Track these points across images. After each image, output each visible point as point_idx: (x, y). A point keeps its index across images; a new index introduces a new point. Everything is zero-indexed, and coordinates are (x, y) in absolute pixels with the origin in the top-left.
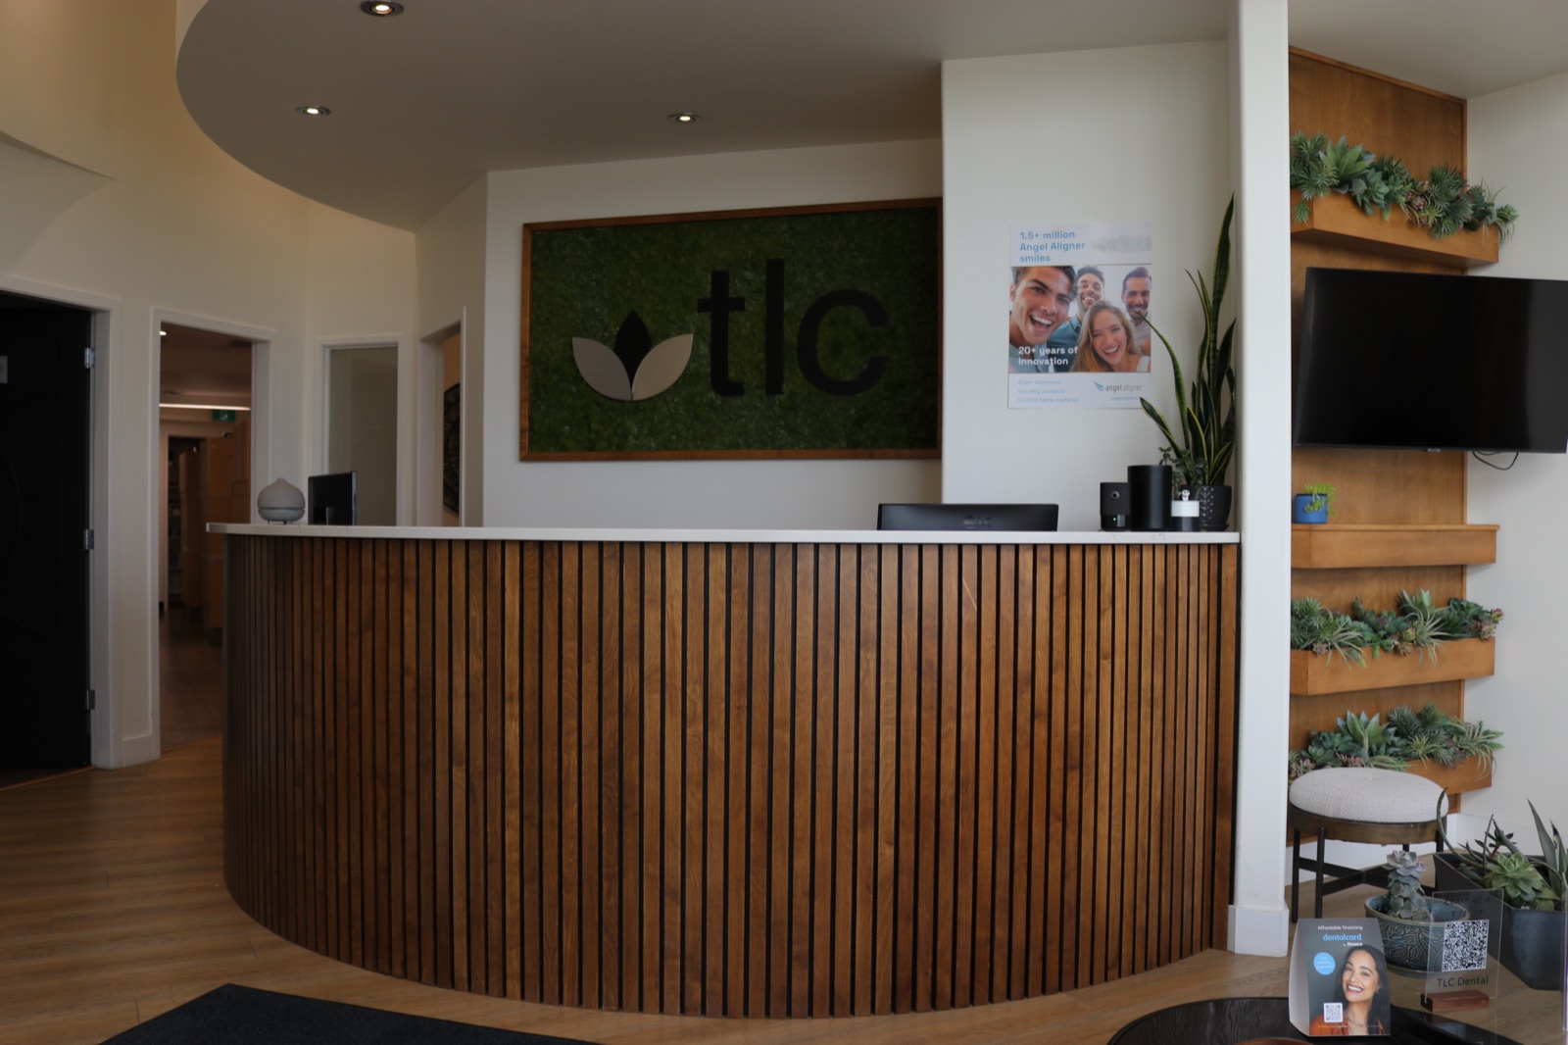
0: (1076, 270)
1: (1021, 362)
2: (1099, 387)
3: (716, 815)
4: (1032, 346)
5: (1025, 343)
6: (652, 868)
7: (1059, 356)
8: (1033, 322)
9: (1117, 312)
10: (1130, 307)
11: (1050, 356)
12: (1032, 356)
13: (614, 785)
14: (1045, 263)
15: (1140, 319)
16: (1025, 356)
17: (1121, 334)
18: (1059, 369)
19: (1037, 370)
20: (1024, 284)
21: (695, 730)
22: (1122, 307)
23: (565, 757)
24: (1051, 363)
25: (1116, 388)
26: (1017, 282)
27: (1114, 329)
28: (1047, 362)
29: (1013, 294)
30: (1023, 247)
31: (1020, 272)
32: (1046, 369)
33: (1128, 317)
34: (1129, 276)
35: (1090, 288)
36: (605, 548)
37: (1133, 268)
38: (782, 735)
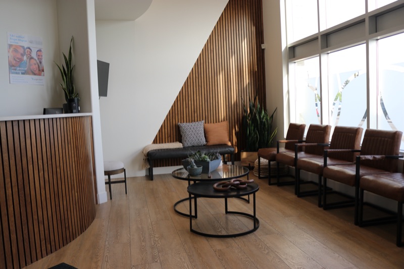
0: (25, 47)
1: (13, 71)
2: (33, 79)
4: (15, 67)
5: (13, 66)
6: (35, 217)
7: (22, 70)
8: (15, 60)
9: (35, 60)
10: (38, 59)
11: (20, 70)
12: (15, 70)
13: (23, 196)
14: (17, 44)
15: (41, 63)
16: (13, 69)
17: (37, 66)
18: (23, 74)
19: (17, 73)
20: (11, 49)
21: (41, 173)
22: (37, 59)
24: (20, 72)
25: (37, 80)
26: (10, 48)
27: (35, 64)
28: (19, 71)
29: (9, 51)
30: (10, 38)
31: (10, 46)
32: (19, 73)
33: (38, 61)
34: (38, 51)
35: (29, 53)
36: (14, 122)
37: (38, 49)
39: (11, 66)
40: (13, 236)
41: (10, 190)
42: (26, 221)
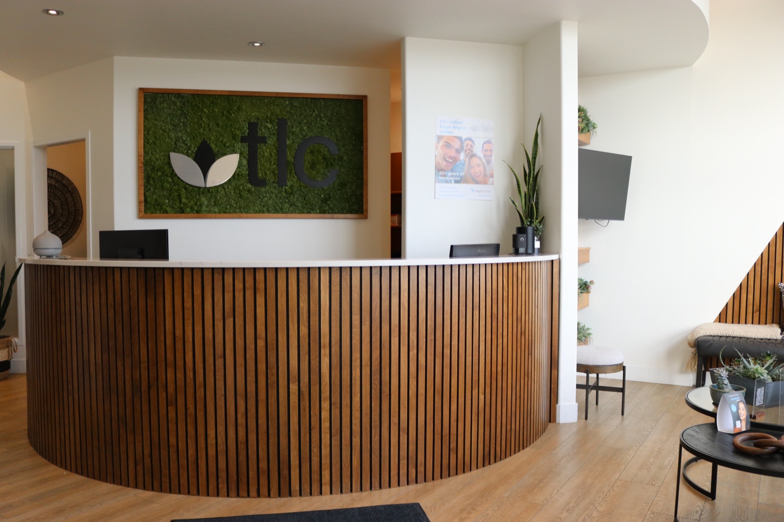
0: (464, 139)
1: (441, 178)
2: (473, 190)
3: (422, 391)
4: (445, 171)
5: (442, 170)
6: (395, 420)
7: (456, 176)
8: (446, 160)
9: (480, 158)
10: (485, 156)
11: (452, 176)
12: (445, 176)
13: (378, 382)
14: (450, 135)
15: (489, 162)
16: (442, 176)
17: (481, 168)
18: (456, 182)
19: (447, 182)
20: (441, 143)
21: (413, 353)
22: (482, 156)
23: (353, 372)
24: (453, 179)
25: (480, 191)
26: (438, 142)
27: (479, 166)
28: (451, 179)
29: (436, 147)
30: (441, 126)
31: (440, 138)
32: (450, 182)
33: (484, 161)
34: (485, 143)
35: (469, 147)
36: (373, 269)
37: (486, 140)
38: (447, 351)
39: (439, 169)
40: (356, 440)
41: (358, 370)
42: (379, 422)
